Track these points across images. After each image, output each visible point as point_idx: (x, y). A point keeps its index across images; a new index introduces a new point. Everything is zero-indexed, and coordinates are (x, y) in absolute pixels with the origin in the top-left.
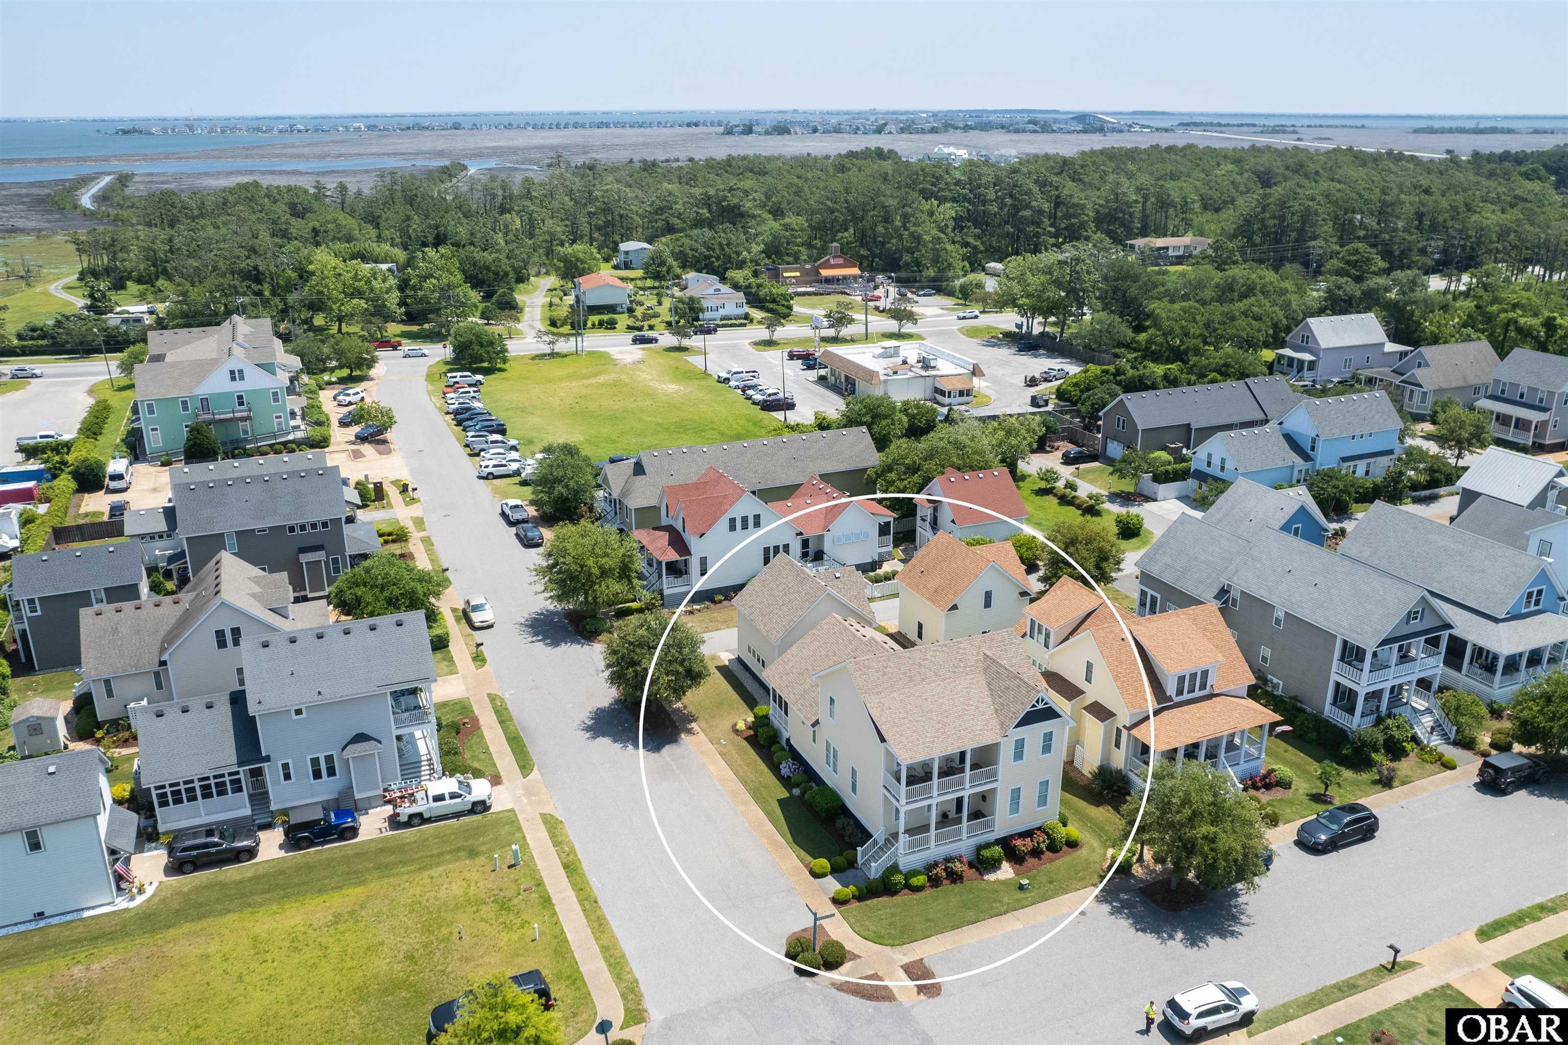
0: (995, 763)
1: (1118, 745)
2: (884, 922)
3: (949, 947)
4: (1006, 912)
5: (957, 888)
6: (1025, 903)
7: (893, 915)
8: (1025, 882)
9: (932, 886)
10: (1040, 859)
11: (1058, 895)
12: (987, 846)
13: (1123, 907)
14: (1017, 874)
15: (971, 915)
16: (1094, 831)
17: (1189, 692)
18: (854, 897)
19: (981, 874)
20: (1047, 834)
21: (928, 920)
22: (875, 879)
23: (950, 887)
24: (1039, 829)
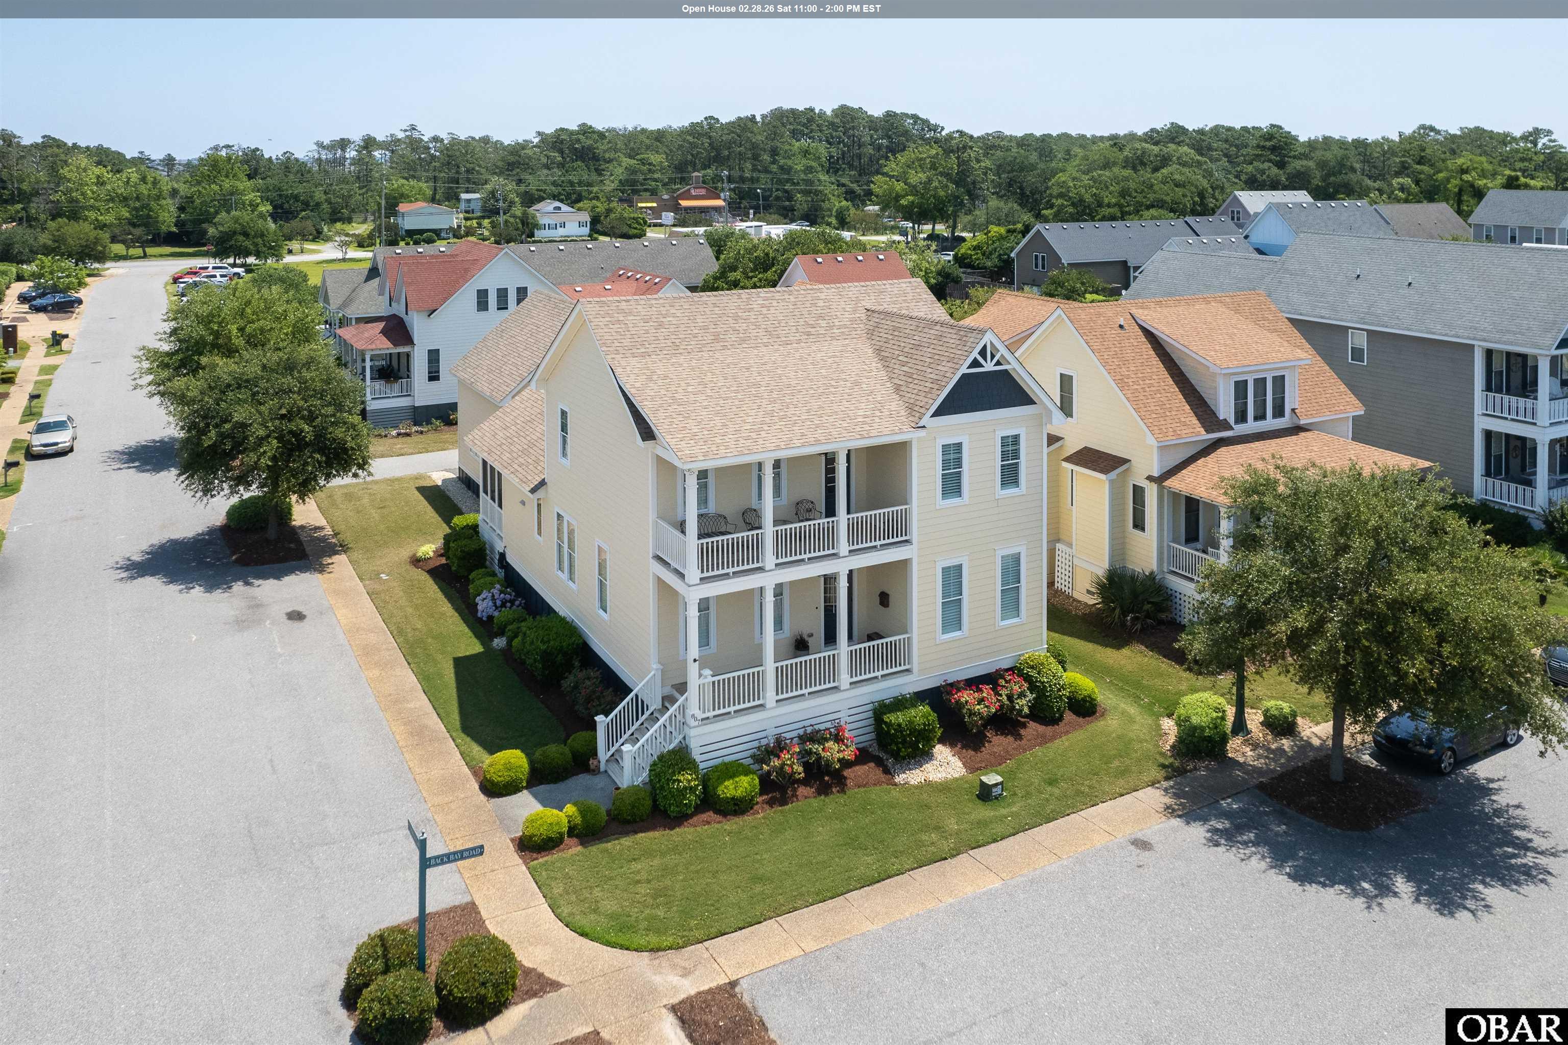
0: (903, 498)
1: (1139, 524)
2: (643, 889)
3: (810, 945)
4: (955, 853)
5: (833, 802)
6: (999, 829)
7: (666, 871)
8: (991, 779)
9: (771, 803)
10: (1019, 737)
11: (1074, 809)
12: (900, 704)
13: (1240, 828)
14: (972, 768)
15: (867, 862)
16: (1122, 689)
17: (1256, 419)
18: (572, 831)
19: (887, 771)
20: (1028, 679)
21: (758, 879)
22: (634, 789)
23: (815, 803)
24: (1011, 670)
